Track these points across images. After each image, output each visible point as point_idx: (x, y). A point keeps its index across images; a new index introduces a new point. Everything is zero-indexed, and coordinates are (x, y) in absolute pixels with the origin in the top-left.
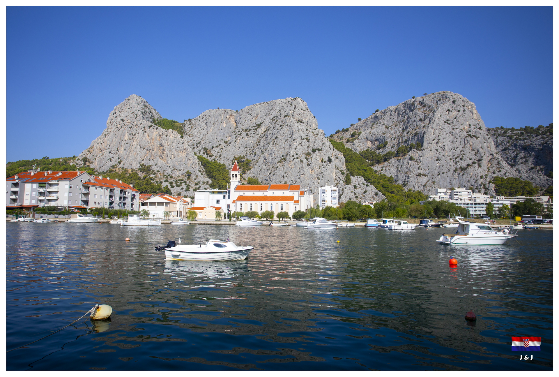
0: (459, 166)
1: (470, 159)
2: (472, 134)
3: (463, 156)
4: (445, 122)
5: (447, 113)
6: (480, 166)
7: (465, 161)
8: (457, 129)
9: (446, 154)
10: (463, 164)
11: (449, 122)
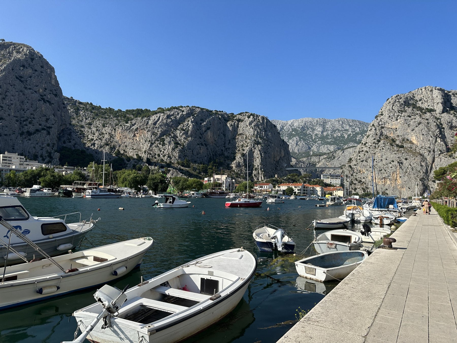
0: (26, 130)
1: (40, 125)
2: (46, 99)
3: (32, 120)
4: (17, 78)
5: (22, 68)
6: (49, 133)
7: (33, 125)
8: (30, 89)
9: (13, 114)
10: (32, 128)
11: (22, 79)
